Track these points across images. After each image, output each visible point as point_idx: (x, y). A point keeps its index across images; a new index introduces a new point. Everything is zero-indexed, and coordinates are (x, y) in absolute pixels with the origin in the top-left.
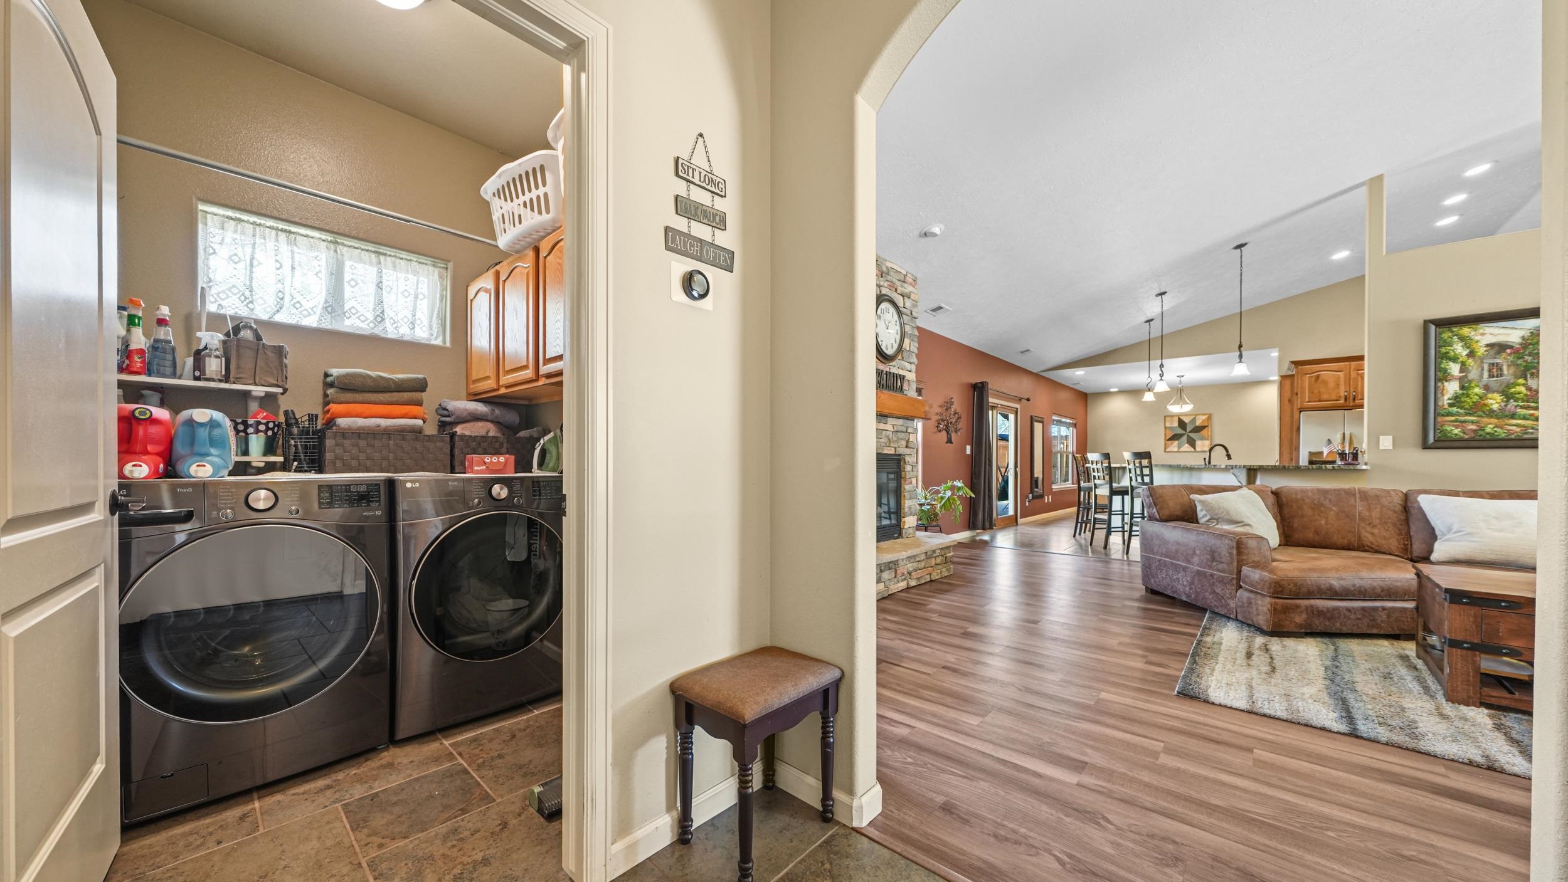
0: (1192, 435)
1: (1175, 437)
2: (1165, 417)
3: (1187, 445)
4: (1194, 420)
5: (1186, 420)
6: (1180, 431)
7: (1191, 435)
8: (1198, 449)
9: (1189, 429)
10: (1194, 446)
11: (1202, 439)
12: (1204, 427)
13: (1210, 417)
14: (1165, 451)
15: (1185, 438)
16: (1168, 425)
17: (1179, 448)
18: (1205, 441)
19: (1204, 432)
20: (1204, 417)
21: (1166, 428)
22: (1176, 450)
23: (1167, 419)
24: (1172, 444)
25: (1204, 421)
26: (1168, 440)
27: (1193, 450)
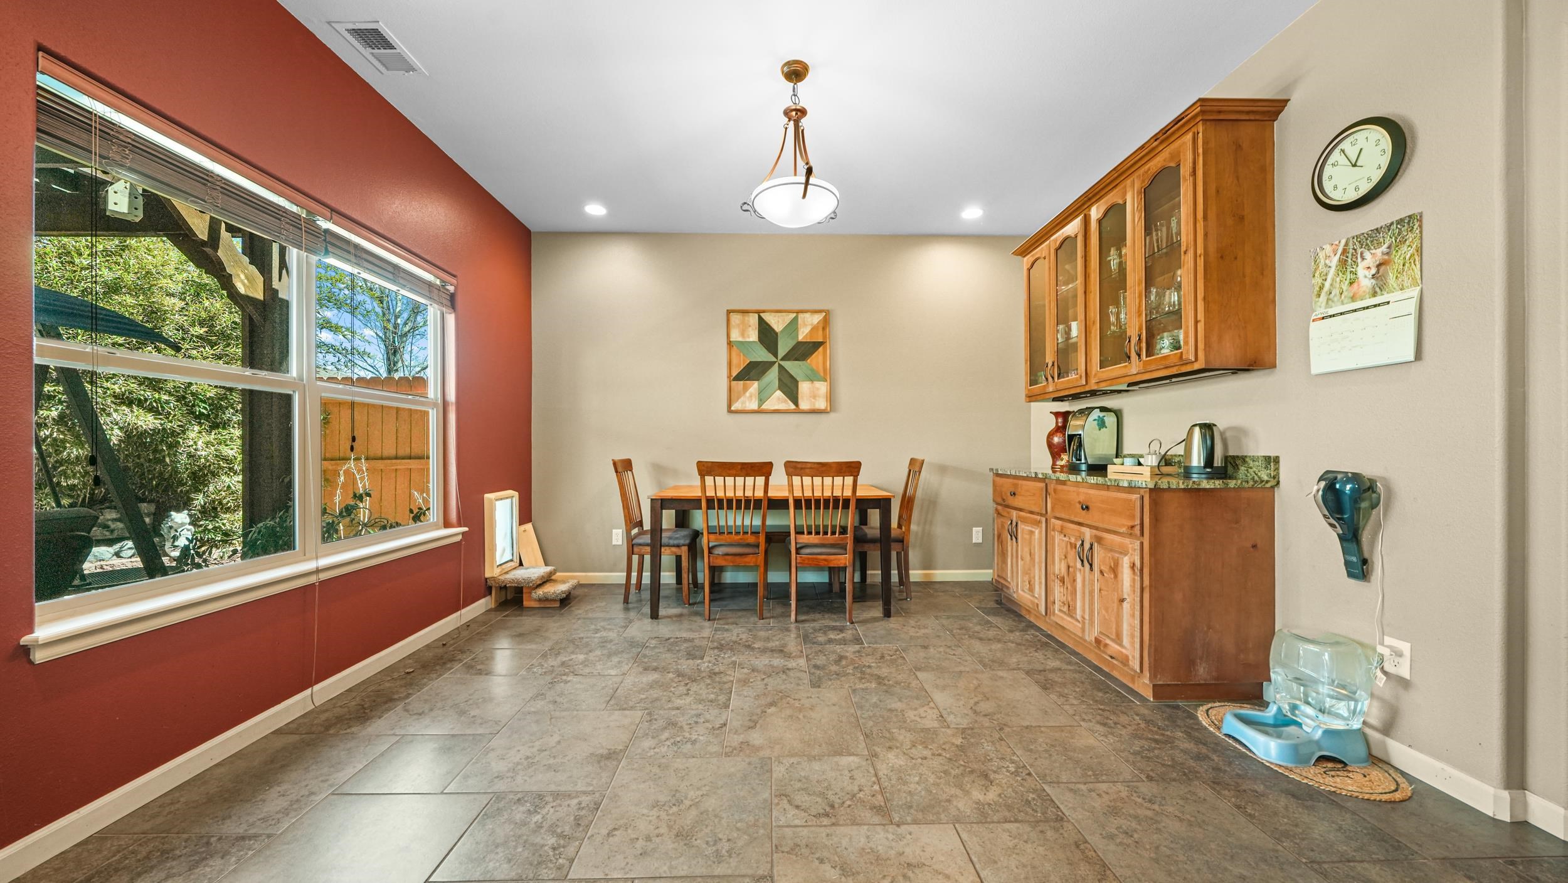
0: (790, 366)
1: (751, 372)
2: (729, 312)
3: (779, 393)
4: (793, 325)
5: (777, 323)
6: (763, 355)
7: (787, 365)
8: (804, 405)
9: (783, 349)
10: (793, 397)
11: (812, 377)
12: (816, 346)
13: (826, 323)
14: (730, 411)
15: (773, 374)
16: (735, 336)
17: (761, 401)
18: (818, 384)
19: (816, 359)
20: (817, 319)
21: (730, 344)
22: (754, 406)
23: (735, 319)
24: (745, 389)
25: (814, 329)
26: (738, 378)
27: (793, 407)
